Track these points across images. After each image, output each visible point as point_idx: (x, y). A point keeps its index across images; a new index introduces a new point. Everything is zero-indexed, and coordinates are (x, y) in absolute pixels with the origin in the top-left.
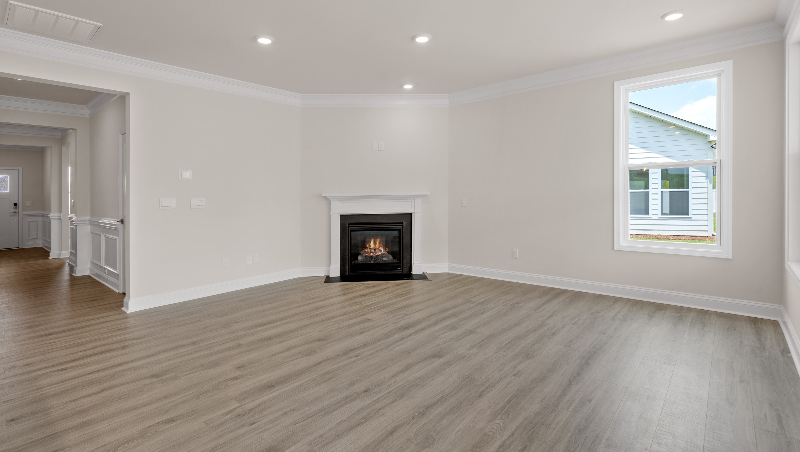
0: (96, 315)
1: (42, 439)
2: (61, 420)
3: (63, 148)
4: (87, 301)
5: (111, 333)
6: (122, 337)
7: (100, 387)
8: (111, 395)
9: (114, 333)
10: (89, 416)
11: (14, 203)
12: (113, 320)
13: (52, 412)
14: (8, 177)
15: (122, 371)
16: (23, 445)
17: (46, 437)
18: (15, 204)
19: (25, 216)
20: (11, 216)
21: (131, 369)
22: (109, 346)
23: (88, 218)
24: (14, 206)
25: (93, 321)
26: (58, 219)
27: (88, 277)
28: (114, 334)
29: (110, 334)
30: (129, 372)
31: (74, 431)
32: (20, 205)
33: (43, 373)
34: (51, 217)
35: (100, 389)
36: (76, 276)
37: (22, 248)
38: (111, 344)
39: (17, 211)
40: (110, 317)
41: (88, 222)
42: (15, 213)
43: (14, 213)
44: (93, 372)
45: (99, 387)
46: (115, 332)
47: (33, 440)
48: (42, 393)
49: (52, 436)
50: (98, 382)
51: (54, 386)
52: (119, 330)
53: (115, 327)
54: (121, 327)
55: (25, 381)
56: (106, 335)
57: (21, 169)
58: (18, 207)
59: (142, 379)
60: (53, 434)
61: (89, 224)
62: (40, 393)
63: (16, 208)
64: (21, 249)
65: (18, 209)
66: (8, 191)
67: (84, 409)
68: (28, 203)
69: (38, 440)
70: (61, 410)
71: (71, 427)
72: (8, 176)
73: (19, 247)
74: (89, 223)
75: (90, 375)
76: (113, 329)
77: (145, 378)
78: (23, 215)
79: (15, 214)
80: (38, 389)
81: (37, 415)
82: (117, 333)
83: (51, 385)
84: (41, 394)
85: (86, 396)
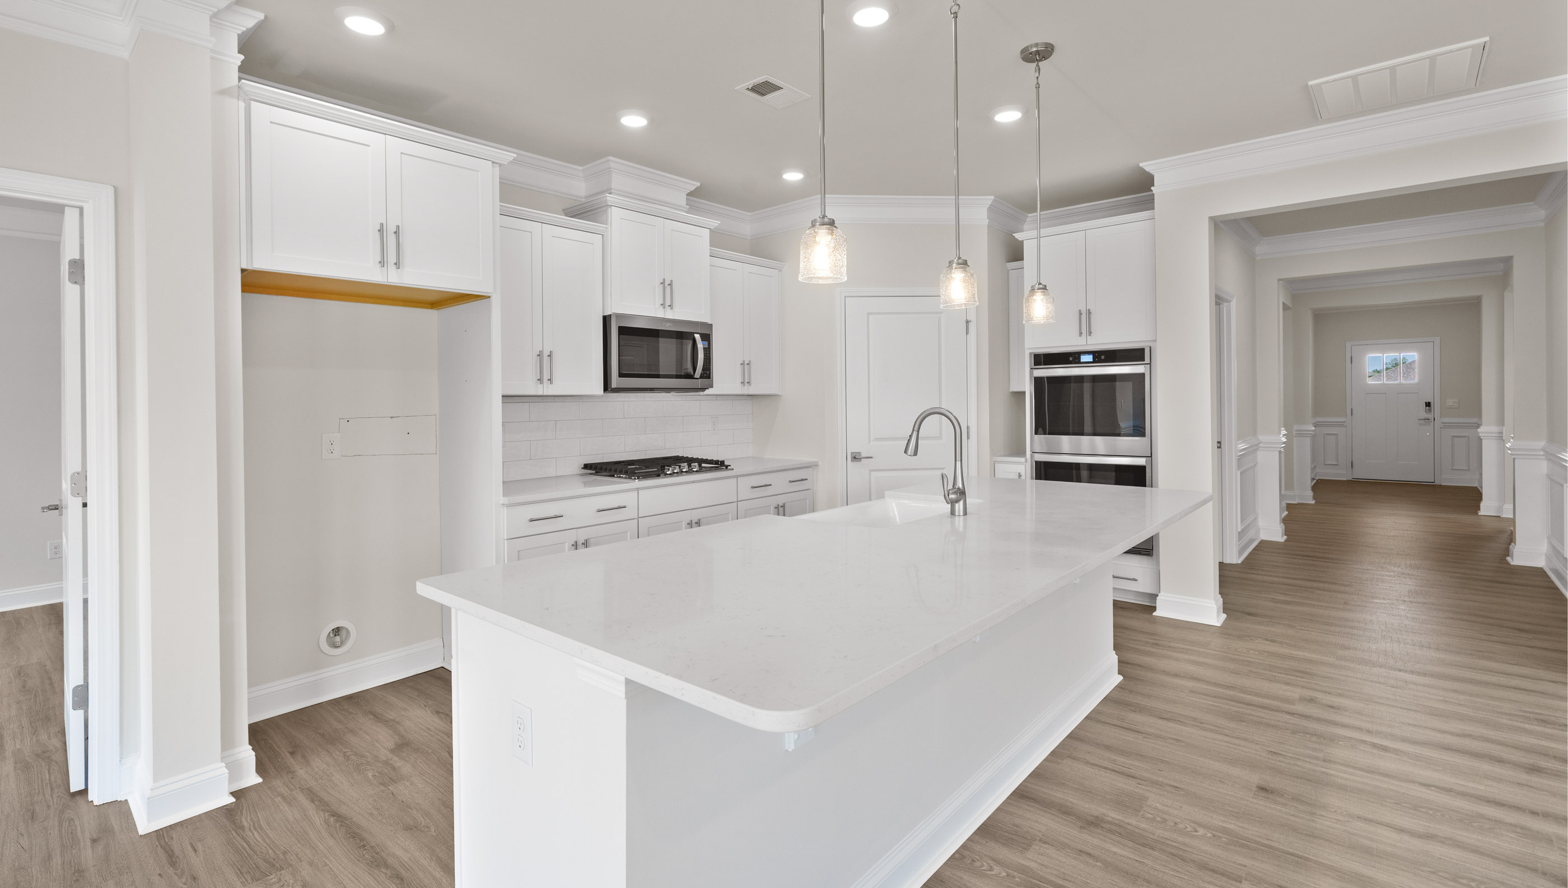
0: (1511, 666)
1: (1281, 852)
2: (1326, 840)
3: (1506, 293)
4: (1507, 627)
5: (1520, 722)
6: (1544, 743)
7: (1429, 827)
8: (1441, 858)
9: (1528, 724)
10: (1375, 869)
11: (1426, 403)
12: (1543, 693)
13: (1321, 815)
14: (1414, 355)
15: (1496, 821)
16: (1256, 842)
17: (1292, 854)
18: (1428, 404)
19: (1446, 426)
20: (1420, 424)
21: (1519, 830)
22: (1499, 747)
23: (1542, 444)
24: (1426, 406)
25: (1493, 676)
26: (1497, 438)
27: (1540, 572)
28: (1527, 726)
29: (1516, 721)
30: (1511, 835)
31: (1334, 878)
32: (1436, 406)
33: (1348, 735)
34: (1482, 433)
35: (1426, 831)
36: (1512, 564)
37: (1441, 485)
38: (1508, 746)
39: (1430, 416)
40: (1537, 681)
41: (1542, 453)
42: (1428, 419)
43: (1425, 419)
44: (1432, 786)
45: (1428, 824)
46: (1532, 724)
47: (1272, 844)
48: (1327, 770)
49: (1299, 860)
50: (1431, 812)
51: (1351, 770)
52: (1544, 722)
53: (1538, 711)
54: (1553, 719)
55: (1316, 735)
56: (1506, 719)
57: (1437, 340)
58: (1433, 410)
59: (1535, 870)
60: (1301, 857)
61: (1544, 457)
62: (1324, 770)
63: (1430, 411)
64: (1438, 485)
65: (1433, 412)
66: (1416, 380)
67: (1373, 848)
68: (1450, 402)
69: (1277, 849)
70: (1336, 824)
71: (1335, 867)
72: (1416, 354)
73: (1434, 482)
74: (1543, 455)
75: (1423, 789)
76: (1530, 712)
77: (1544, 874)
78: (1442, 424)
79: (1426, 421)
80: (1324, 761)
81: (1298, 806)
82: (1536, 727)
83: (1348, 766)
84: (1324, 773)
85: (1393, 826)
